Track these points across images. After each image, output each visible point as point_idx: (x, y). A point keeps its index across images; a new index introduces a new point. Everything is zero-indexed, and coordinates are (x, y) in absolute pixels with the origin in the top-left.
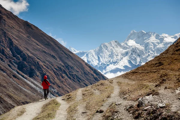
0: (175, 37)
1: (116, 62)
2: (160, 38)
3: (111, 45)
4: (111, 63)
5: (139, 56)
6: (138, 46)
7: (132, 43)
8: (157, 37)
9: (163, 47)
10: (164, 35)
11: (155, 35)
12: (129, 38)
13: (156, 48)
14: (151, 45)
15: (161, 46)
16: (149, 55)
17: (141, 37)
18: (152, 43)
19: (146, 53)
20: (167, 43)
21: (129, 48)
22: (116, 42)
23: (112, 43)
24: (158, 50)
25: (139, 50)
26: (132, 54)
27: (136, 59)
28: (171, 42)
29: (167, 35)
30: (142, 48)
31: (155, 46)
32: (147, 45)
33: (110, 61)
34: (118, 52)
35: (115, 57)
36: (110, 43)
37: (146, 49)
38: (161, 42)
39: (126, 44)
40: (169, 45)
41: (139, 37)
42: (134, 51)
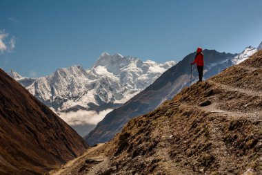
0: (165, 67)
1: (78, 97)
2: (143, 65)
3: (72, 71)
4: (70, 98)
5: (111, 90)
6: (111, 75)
7: (102, 70)
8: (139, 64)
9: (147, 80)
10: (149, 62)
11: (136, 61)
12: (99, 63)
13: (136, 80)
14: (130, 75)
15: (144, 77)
16: (126, 90)
17: (116, 63)
18: (131, 72)
19: (122, 86)
20: (153, 75)
21: (97, 78)
22: (79, 67)
23: (73, 68)
24: (140, 83)
25: (112, 82)
26: (101, 86)
27: (106, 94)
28: (159, 73)
29: (153, 63)
30: (116, 78)
31: (135, 77)
32: (123, 76)
33: (68, 95)
34: (82, 82)
35: (76, 89)
36: (71, 69)
37: (122, 81)
38: (144, 73)
39: (94, 71)
40: (156, 77)
41: (113, 63)
42: (104, 83)
